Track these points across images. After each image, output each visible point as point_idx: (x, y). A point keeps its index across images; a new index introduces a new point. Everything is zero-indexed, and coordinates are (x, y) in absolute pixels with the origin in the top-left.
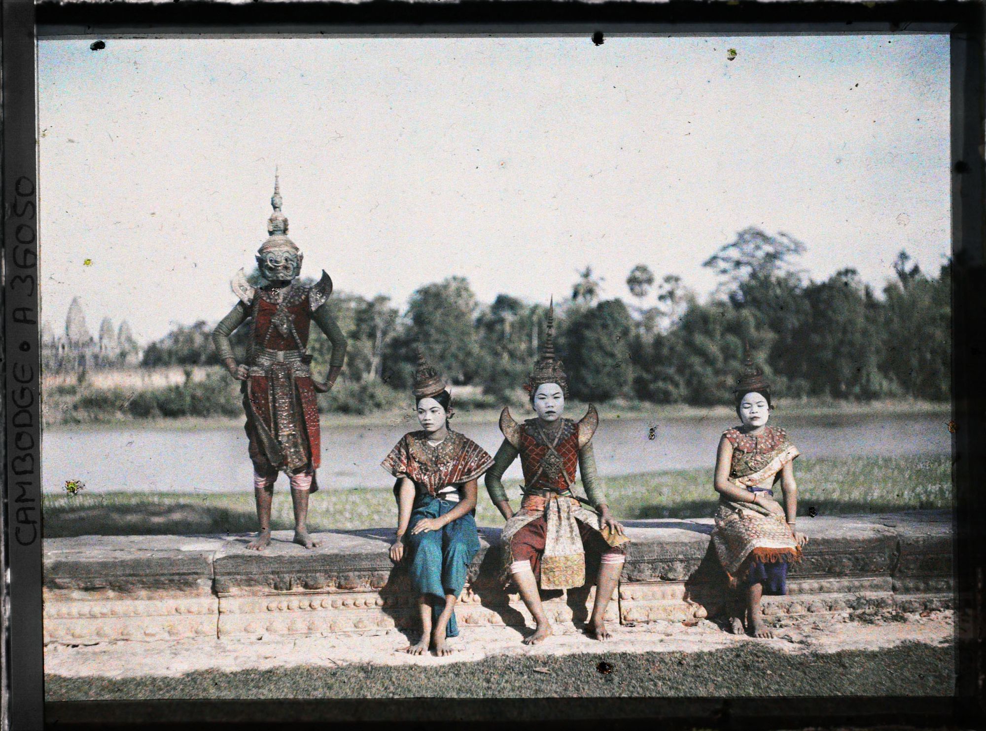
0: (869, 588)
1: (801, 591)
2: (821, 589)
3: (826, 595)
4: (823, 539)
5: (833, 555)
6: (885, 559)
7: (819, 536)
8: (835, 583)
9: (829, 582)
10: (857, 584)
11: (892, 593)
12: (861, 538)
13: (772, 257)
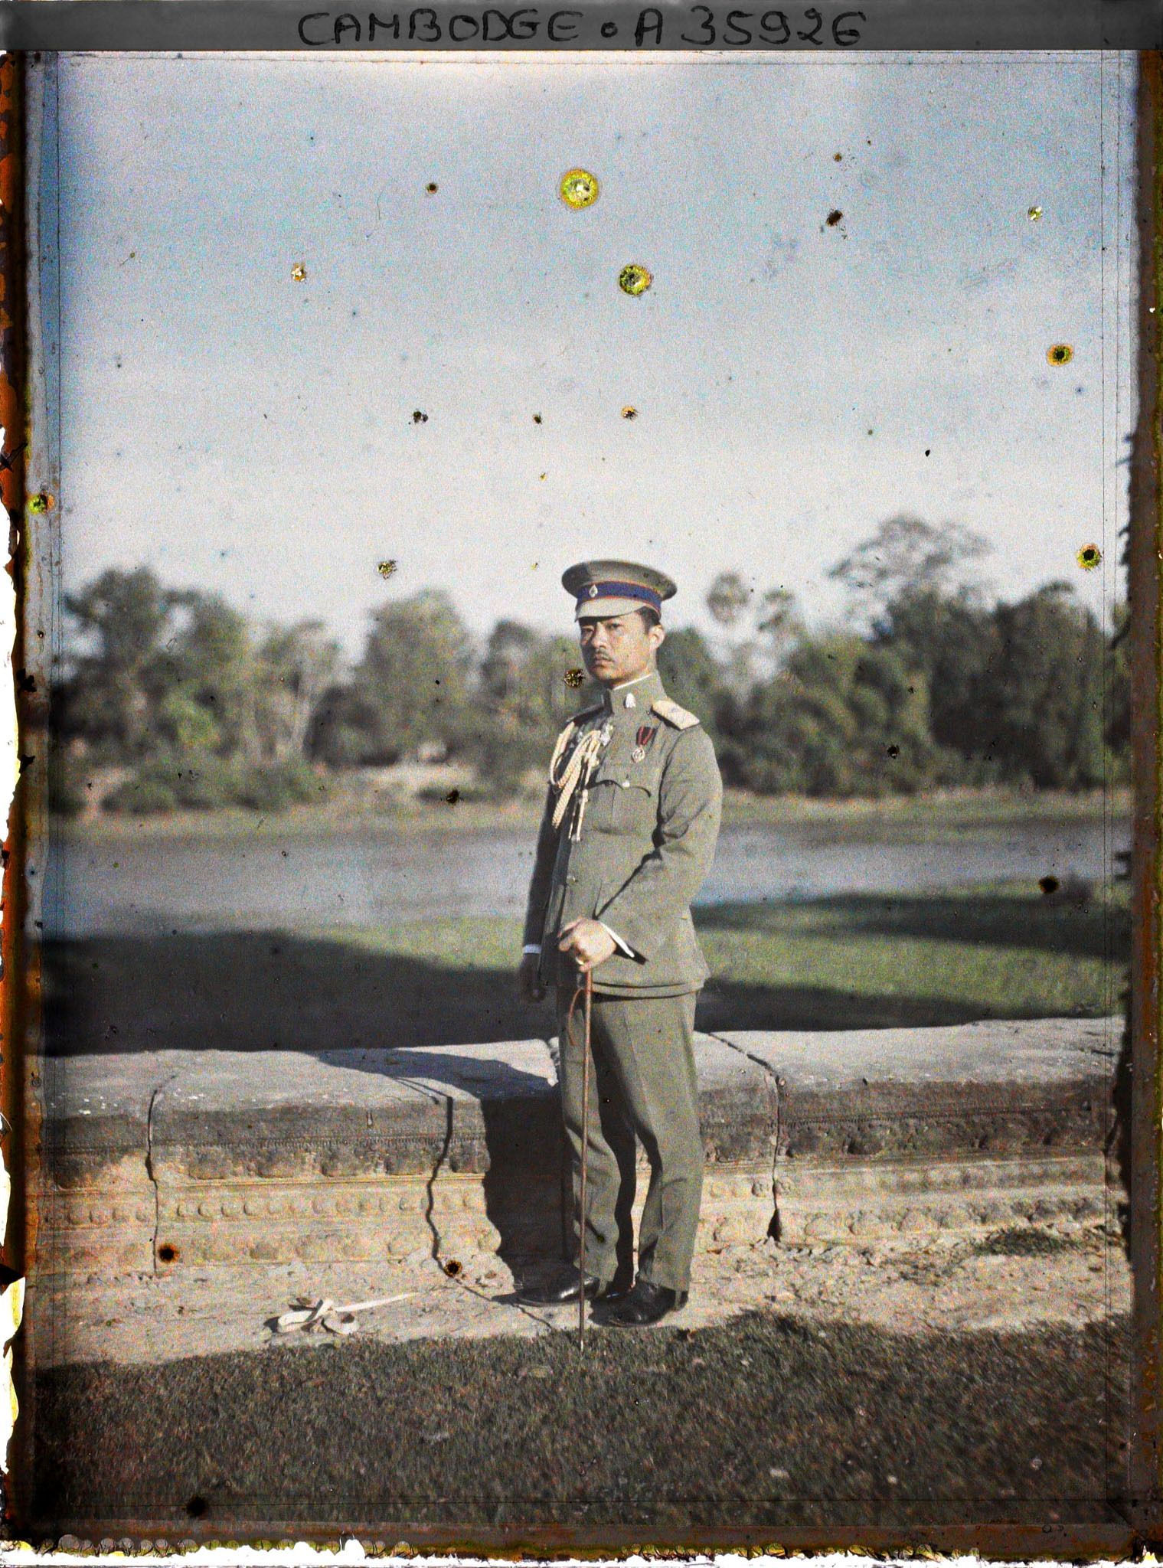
0: (1062, 1178)
1: (926, 1186)
2: (966, 1180)
3: (975, 1192)
4: (970, 1085)
5: (987, 1114)
6: (1091, 1121)
7: (963, 1079)
8: (993, 1169)
9: (984, 1167)
10: (1036, 1169)
11: (1104, 1187)
12: (1044, 1079)
13: (935, 561)
